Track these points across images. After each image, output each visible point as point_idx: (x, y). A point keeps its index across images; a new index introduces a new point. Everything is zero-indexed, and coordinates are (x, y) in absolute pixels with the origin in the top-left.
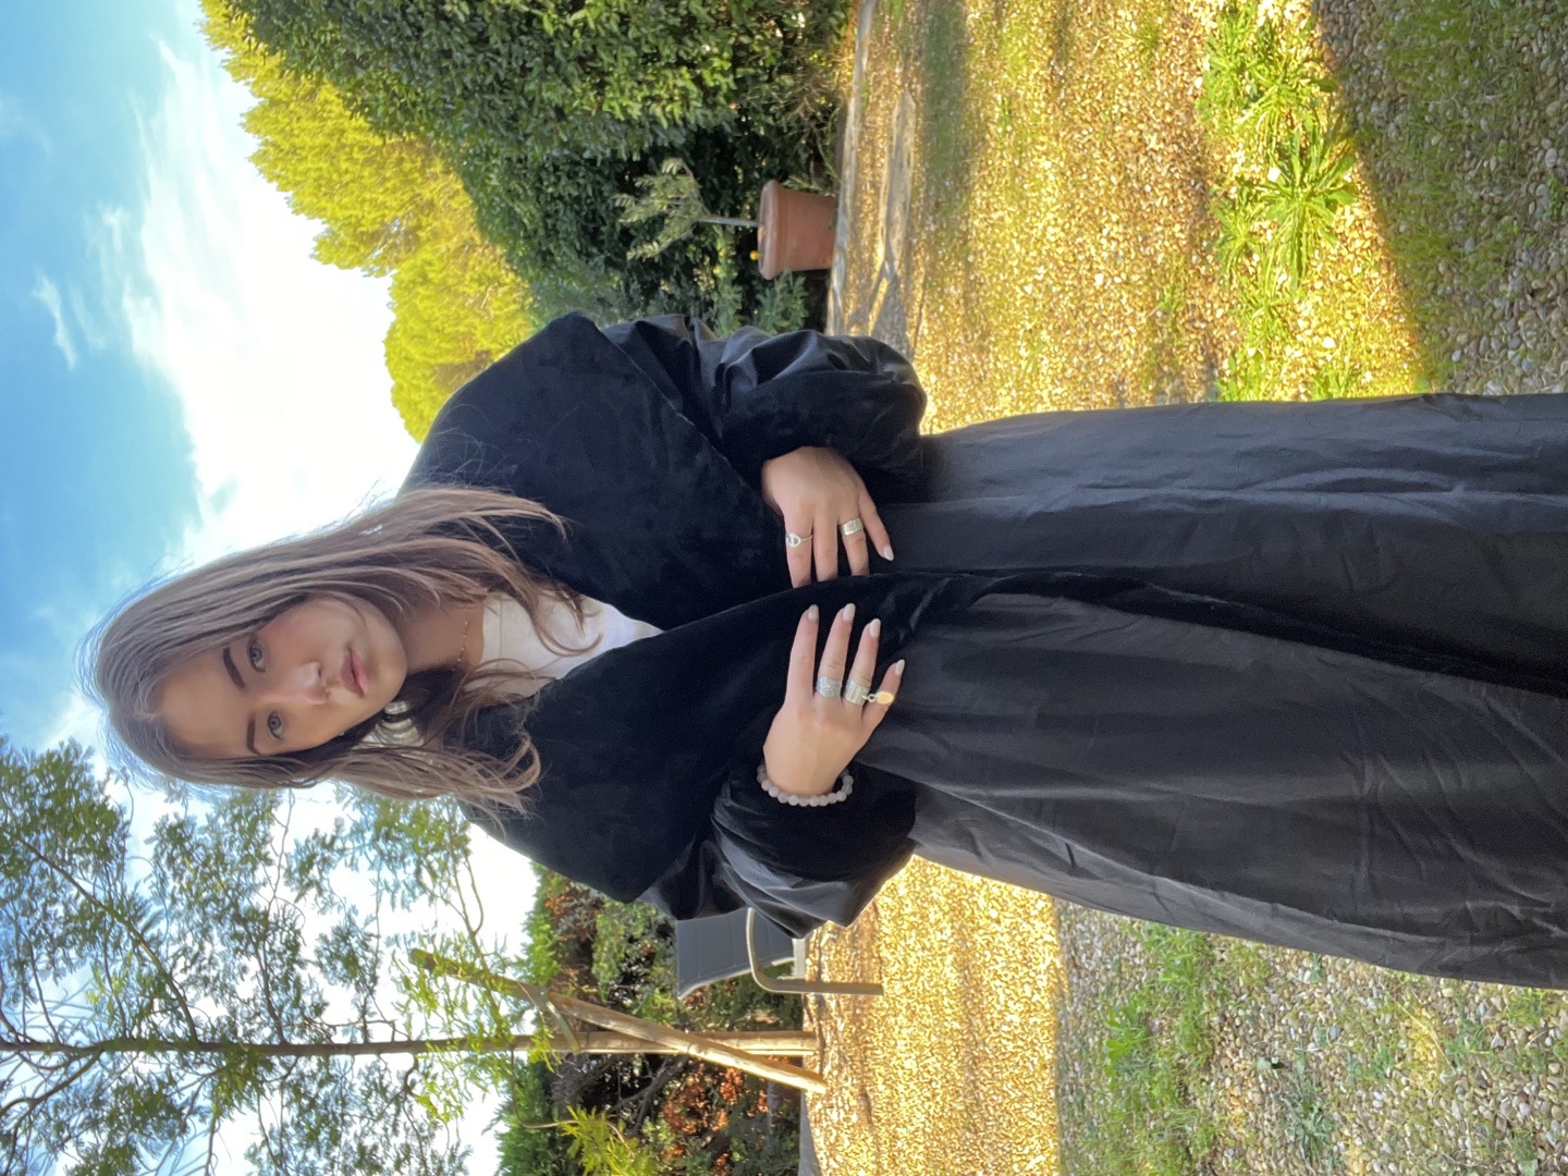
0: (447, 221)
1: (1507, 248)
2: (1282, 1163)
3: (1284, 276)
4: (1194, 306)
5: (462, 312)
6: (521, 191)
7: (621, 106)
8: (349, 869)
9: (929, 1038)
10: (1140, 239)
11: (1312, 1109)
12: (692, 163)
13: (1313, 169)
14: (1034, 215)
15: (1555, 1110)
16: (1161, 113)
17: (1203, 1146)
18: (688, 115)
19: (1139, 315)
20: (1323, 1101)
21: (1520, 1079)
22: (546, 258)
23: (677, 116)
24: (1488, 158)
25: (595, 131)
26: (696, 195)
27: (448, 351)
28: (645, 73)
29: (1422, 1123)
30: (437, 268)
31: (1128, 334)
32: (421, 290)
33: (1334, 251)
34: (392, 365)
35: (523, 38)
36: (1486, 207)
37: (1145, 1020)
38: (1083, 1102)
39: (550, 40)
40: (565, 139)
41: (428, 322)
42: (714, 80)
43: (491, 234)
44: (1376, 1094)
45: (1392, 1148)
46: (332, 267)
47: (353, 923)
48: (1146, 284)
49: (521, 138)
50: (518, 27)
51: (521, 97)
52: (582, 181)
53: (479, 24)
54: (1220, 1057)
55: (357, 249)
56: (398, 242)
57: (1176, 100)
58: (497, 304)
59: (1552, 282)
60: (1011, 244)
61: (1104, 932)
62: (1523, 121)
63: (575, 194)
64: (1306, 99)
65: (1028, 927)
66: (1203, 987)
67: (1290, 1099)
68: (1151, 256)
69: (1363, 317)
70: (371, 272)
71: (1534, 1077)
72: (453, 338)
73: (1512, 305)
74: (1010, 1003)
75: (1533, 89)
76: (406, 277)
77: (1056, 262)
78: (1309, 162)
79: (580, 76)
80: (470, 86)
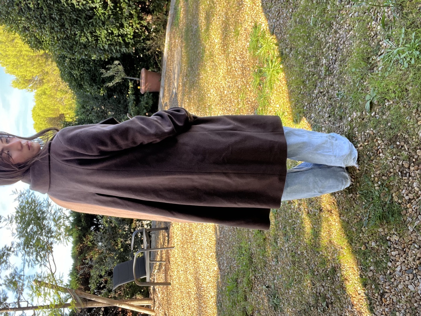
0: (52, 78)
1: (315, 82)
2: (269, 313)
3: (268, 90)
4: (248, 98)
5: (56, 103)
6: (73, 67)
7: (102, 46)
8: (15, 256)
10: (235, 82)
11: (275, 297)
12: (122, 62)
14: (210, 76)
15: (329, 288)
16: (240, 51)
17: (250, 311)
18: (121, 49)
19: (235, 100)
20: (278, 295)
21: (322, 282)
22: (80, 86)
23: (118, 49)
24: (311, 61)
25: (95, 52)
26: (123, 71)
27: (51, 114)
28: (109, 37)
29: (300, 296)
30: (49, 90)
31: (233, 105)
32: (44, 96)
33: (279, 84)
34: (34, 117)
35: (75, 26)
36: (311, 73)
37: (236, 280)
38: (221, 305)
39: (83, 27)
40: (86, 53)
41: (45, 105)
42: (128, 41)
43: (64, 79)
44: (290, 291)
45: (294, 304)
46: (17, 89)
47: (16, 272)
48: (237, 93)
49: (74, 52)
50: (74, 23)
51: (74, 41)
52: (91, 66)
53: (62, 21)
54: (254, 287)
55: (25, 84)
56: (37, 82)
57: (243, 48)
58: (66, 101)
59: (325, 90)
60: (205, 84)
61: (227, 259)
62: (318, 52)
63: (89, 69)
64: (272, 48)
65: (208, 260)
66: (250, 269)
67: (270, 295)
68: (238, 86)
69: (285, 99)
70: (29, 90)
71: (325, 281)
72: (52, 110)
73: (317, 96)
74: (203, 282)
75: (320, 46)
76: (39, 92)
77: (215, 88)
78: (273, 63)
79: (91, 37)
80: (59, 38)
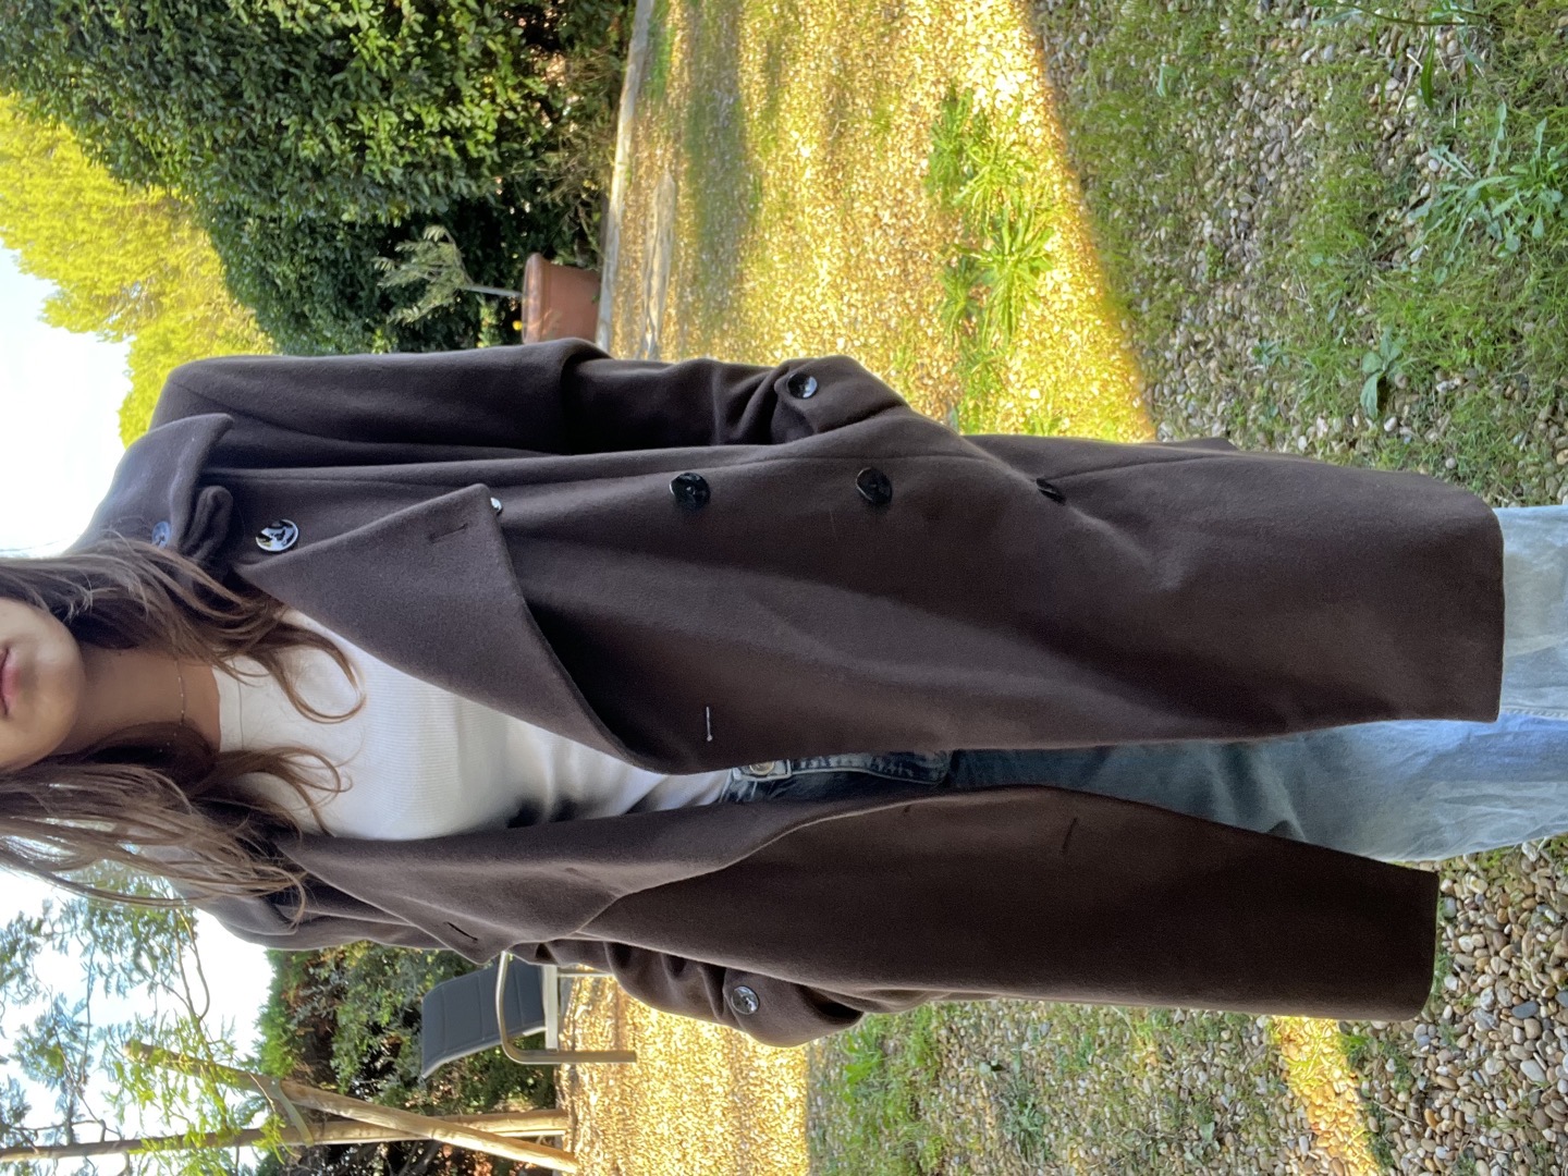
0: (194, 289)
1: (1174, 307)
2: (1001, 1164)
3: (997, 336)
4: (922, 364)
6: (274, 251)
7: (382, 171)
8: (57, 953)
9: (681, 1098)
10: (876, 305)
11: (1026, 1106)
12: (455, 232)
13: (1020, 238)
14: (783, 285)
15: (1227, 1073)
16: (893, 191)
17: (931, 1158)
18: (451, 184)
20: (1036, 1097)
21: (1199, 1049)
22: (297, 322)
23: (439, 184)
24: (1159, 229)
25: (354, 194)
26: (458, 263)
28: (407, 138)
29: (1119, 1104)
30: (182, 336)
33: (1038, 312)
34: (128, 434)
35: (279, 95)
36: (1157, 273)
37: (880, 1043)
38: (824, 1135)
39: (308, 100)
40: (322, 199)
42: (479, 152)
43: (240, 294)
44: (1080, 1082)
45: (1094, 1131)
46: (62, 330)
47: (60, 1012)
48: (882, 346)
49: (275, 195)
50: (274, 85)
51: (275, 155)
52: (339, 245)
53: (232, 77)
54: (948, 1069)
55: (92, 313)
56: (138, 307)
57: (906, 179)
59: (1210, 336)
60: (762, 312)
62: (1186, 195)
63: (332, 257)
64: (1014, 179)
67: (1007, 1099)
68: (885, 321)
69: (1062, 371)
70: (107, 337)
71: (1210, 1045)
73: (1179, 356)
74: (758, 1049)
75: (1194, 170)
76: (146, 344)
77: (802, 327)
78: (1017, 233)
79: (339, 138)
80: (221, 141)
